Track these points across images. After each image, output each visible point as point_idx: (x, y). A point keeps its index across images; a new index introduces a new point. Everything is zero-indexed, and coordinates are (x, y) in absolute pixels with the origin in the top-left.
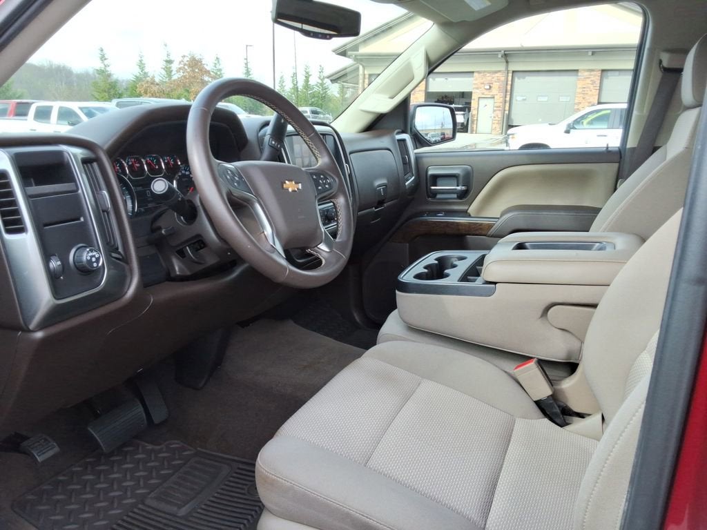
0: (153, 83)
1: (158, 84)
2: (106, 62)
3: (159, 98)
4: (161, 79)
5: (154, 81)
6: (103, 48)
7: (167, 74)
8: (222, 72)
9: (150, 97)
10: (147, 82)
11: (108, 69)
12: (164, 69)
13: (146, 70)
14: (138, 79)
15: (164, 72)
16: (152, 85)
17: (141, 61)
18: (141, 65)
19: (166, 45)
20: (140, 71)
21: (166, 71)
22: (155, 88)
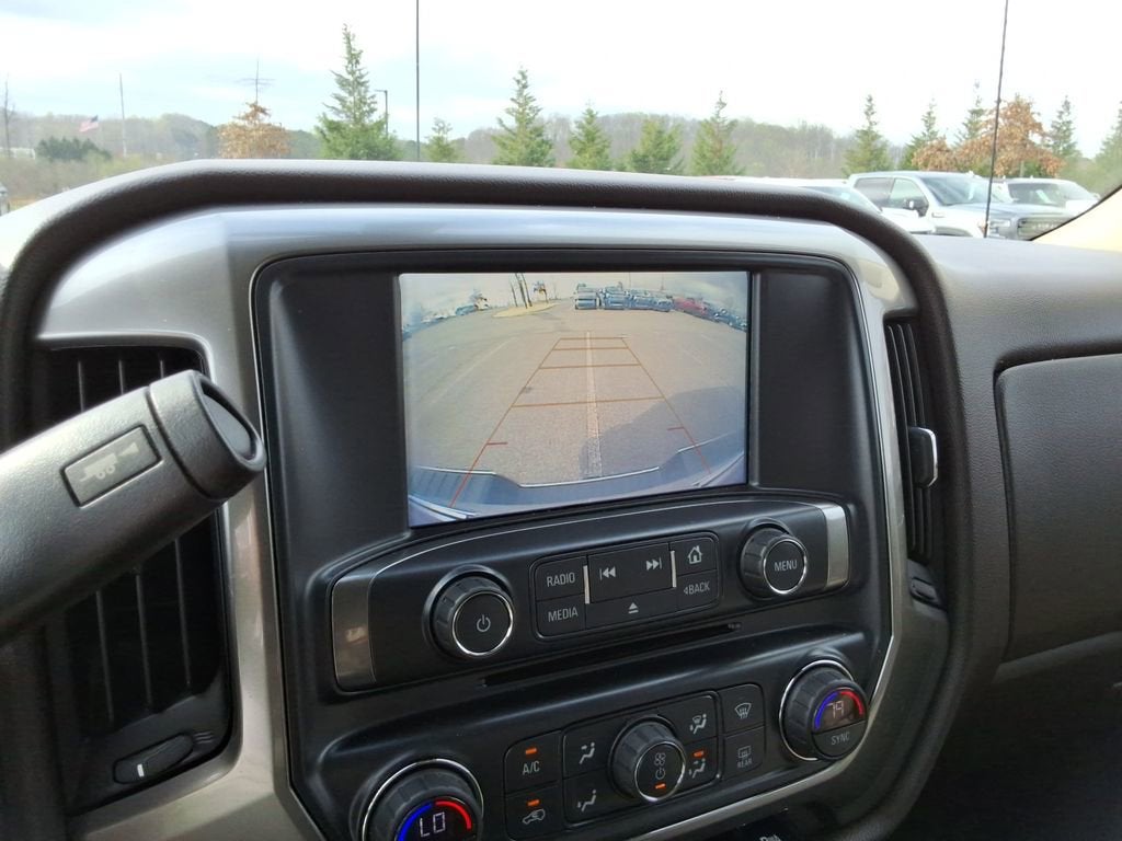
0: (941, 149)
1: (948, 151)
2: (873, 118)
3: (947, 171)
4: (958, 141)
5: (944, 145)
6: (873, 97)
7: (970, 133)
8: (1072, 126)
9: (931, 170)
10: (932, 146)
11: (875, 129)
12: (966, 125)
13: (935, 128)
14: (919, 143)
15: (964, 130)
16: (938, 153)
17: (929, 114)
18: (929, 120)
19: (977, 86)
20: (924, 129)
21: (970, 129)
22: (942, 158)
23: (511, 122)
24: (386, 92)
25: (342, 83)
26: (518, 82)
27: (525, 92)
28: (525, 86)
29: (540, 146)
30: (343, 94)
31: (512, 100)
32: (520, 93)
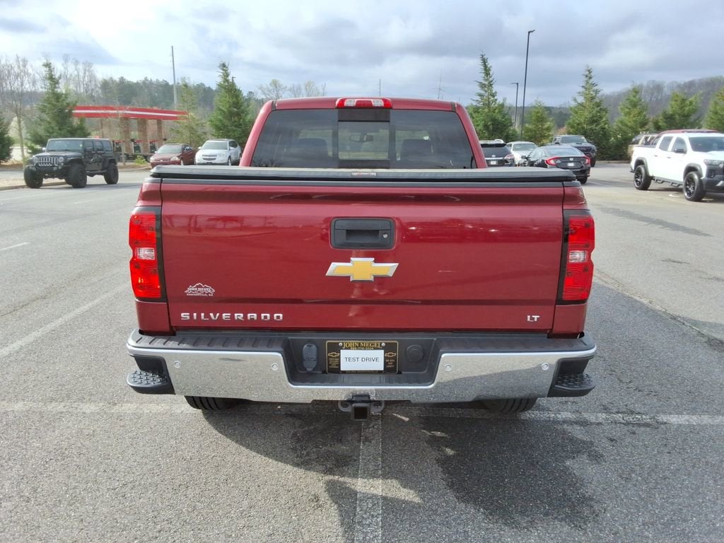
23: (581, 100)
24: (517, 84)
25: (482, 86)
26: (587, 76)
27: (591, 81)
28: (590, 78)
29: (598, 112)
30: (482, 92)
31: (583, 87)
32: (587, 82)
